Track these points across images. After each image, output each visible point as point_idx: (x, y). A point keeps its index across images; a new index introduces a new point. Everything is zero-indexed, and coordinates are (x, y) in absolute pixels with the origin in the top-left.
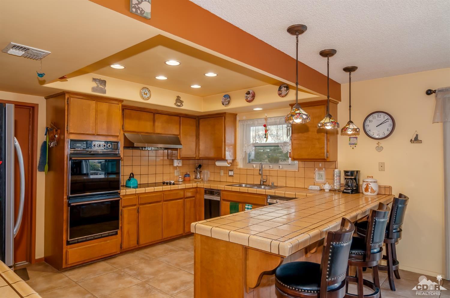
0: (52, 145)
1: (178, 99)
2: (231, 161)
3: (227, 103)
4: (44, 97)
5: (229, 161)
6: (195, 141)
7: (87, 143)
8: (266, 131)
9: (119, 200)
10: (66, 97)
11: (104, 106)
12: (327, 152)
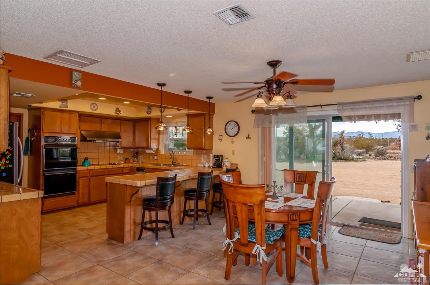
0: (33, 139)
1: (117, 110)
2: (156, 150)
3: (149, 112)
4: (27, 109)
5: (153, 150)
6: (132, 136)
7: (55, 138)
8: (176, 130)
9: (76, 173)
10: (42, 111)
11: (66, 115)
12: (204, 144)
